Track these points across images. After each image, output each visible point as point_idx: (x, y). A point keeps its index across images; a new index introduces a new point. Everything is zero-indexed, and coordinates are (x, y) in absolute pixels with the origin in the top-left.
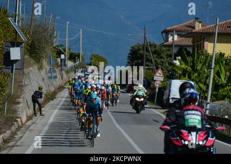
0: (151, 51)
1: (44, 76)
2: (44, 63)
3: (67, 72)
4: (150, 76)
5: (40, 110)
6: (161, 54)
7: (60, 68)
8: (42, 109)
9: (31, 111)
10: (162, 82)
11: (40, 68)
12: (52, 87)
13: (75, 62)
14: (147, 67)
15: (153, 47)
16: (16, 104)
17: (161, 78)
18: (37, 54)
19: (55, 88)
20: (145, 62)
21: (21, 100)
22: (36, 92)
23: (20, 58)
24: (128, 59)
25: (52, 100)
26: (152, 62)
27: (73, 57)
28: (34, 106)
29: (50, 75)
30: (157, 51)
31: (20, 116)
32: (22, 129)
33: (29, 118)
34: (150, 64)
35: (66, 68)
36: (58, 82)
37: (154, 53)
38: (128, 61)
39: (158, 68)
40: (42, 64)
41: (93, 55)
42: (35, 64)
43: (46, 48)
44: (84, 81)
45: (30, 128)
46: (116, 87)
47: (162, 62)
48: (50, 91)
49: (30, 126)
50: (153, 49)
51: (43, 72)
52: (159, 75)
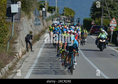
0: (107, 5)
1: (32, 23)
2: (32, 14)
3: (47, 20)
4: (106, 23)
5: (31, 48)
6: (114, 7)
7: (42, 18)
8: (32, 47)
9: (24, 48)
10: (116, 27)
11: (29, 18)
12: (37, 31)
13: (52, 13)
14: (104, 17)
15: (108, 2)
16: (15, 44)
17: (115, 24)
18: (26, 8)
19: (39, 32)
20: (103, 13)
21: (18, 40)
22: (28, 35)
23: (18, 12)
24: (91, 11)
25: (38, 40)
26: (108, 13)
27: (51, 10)
28: (27, 45)
29: (35, 22)
30: (112, 5)
31: (18, 52)
32: (20, 61)
33: (24, 53)
34: (107, 14)
35: (46, 18)
36: (41, 28)
37: (109, 6)
38: (91, 12)
39: (112, 18)
40: (30, 15)
41: (65, 8)
42: (25, 15)
43: (33, 4)
44: (61, 27)
45: (26, 60)
46: (85, 32)
47: (115, 13)
48: (36, 34)
49: (25, 59)
50: (109, 4)
51: (31, 21)
52: (114, 22)
